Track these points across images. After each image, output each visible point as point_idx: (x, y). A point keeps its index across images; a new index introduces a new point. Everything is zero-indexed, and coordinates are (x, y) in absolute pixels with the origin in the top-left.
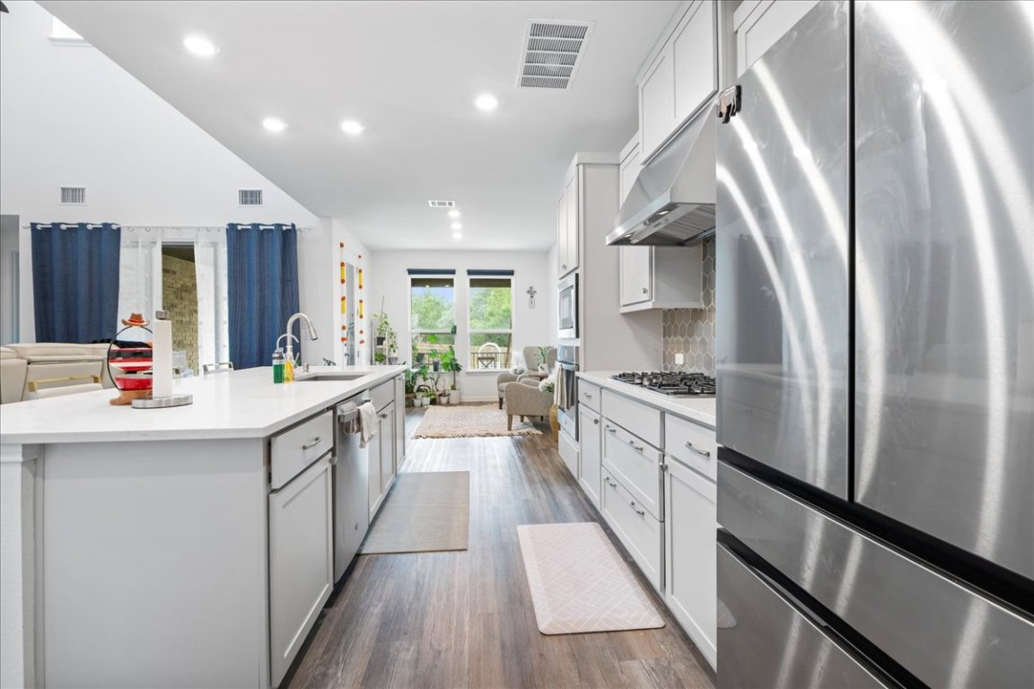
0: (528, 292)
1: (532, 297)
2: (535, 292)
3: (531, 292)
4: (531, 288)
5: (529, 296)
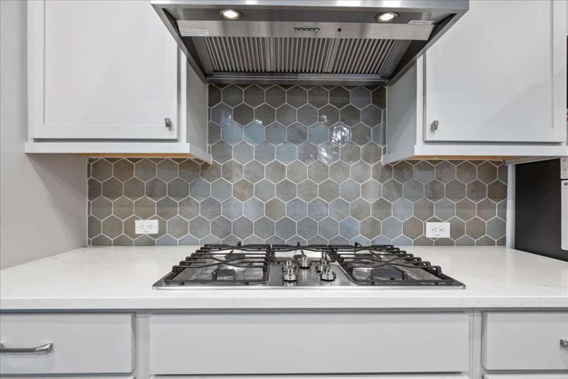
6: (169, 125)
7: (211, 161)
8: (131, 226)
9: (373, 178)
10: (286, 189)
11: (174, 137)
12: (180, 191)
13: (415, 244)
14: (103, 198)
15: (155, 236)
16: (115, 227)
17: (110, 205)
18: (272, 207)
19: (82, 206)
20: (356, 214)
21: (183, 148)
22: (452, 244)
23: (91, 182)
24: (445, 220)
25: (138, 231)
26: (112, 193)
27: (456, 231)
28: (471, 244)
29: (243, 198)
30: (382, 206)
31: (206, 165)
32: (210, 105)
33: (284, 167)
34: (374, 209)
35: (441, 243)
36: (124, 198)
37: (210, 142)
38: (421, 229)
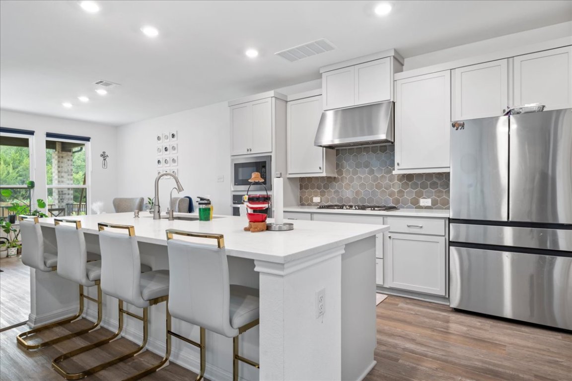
0: (102, 155)
1: (105, 160)
2: (107, 156)
3: (104, 156)
4: (104, 153)
5: (102, 159)
6: (320, 168)
7: (336, 176)
8: (312, 199)
9: (397, 180)
10: (362, 185)
11: (322, 171)
12: (326, 187)
13: (416, 208)
14: (304, 190)
15: (319, 203)
16: (307, 200)
17: (305, 192)
18: (357, 193)
19: (298, 191)
20: (390, 195)
21: (324, 175)
22: (432, 209)
23: (300, 185)
24: (429, 198)
25: (314, 201)
26: (307, 188)
27: (434, 203)
28: (443, 209)
29: (347, 189)
30: (400, 192)
31: (335, 178)
32: (336, 156)
33: (362, 178)
34: (398, 193)
35: (427, 208)
36: (310, 190)
37: (336, 169)
38: (418, 202)
